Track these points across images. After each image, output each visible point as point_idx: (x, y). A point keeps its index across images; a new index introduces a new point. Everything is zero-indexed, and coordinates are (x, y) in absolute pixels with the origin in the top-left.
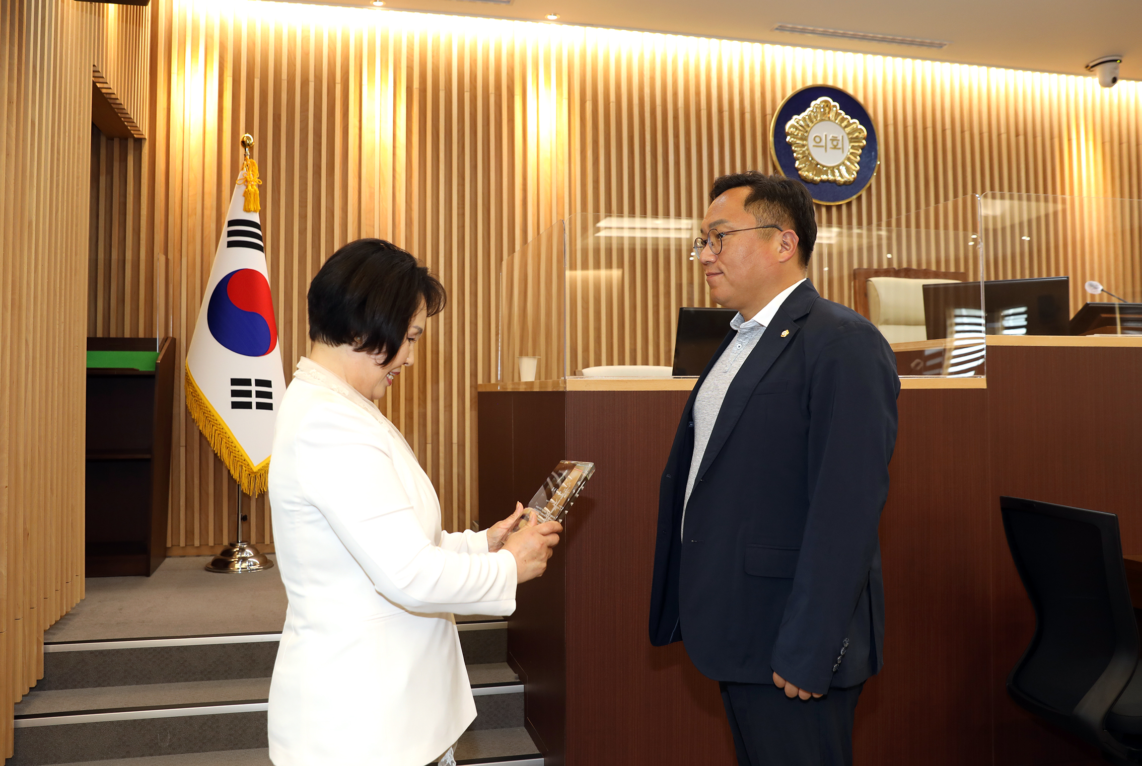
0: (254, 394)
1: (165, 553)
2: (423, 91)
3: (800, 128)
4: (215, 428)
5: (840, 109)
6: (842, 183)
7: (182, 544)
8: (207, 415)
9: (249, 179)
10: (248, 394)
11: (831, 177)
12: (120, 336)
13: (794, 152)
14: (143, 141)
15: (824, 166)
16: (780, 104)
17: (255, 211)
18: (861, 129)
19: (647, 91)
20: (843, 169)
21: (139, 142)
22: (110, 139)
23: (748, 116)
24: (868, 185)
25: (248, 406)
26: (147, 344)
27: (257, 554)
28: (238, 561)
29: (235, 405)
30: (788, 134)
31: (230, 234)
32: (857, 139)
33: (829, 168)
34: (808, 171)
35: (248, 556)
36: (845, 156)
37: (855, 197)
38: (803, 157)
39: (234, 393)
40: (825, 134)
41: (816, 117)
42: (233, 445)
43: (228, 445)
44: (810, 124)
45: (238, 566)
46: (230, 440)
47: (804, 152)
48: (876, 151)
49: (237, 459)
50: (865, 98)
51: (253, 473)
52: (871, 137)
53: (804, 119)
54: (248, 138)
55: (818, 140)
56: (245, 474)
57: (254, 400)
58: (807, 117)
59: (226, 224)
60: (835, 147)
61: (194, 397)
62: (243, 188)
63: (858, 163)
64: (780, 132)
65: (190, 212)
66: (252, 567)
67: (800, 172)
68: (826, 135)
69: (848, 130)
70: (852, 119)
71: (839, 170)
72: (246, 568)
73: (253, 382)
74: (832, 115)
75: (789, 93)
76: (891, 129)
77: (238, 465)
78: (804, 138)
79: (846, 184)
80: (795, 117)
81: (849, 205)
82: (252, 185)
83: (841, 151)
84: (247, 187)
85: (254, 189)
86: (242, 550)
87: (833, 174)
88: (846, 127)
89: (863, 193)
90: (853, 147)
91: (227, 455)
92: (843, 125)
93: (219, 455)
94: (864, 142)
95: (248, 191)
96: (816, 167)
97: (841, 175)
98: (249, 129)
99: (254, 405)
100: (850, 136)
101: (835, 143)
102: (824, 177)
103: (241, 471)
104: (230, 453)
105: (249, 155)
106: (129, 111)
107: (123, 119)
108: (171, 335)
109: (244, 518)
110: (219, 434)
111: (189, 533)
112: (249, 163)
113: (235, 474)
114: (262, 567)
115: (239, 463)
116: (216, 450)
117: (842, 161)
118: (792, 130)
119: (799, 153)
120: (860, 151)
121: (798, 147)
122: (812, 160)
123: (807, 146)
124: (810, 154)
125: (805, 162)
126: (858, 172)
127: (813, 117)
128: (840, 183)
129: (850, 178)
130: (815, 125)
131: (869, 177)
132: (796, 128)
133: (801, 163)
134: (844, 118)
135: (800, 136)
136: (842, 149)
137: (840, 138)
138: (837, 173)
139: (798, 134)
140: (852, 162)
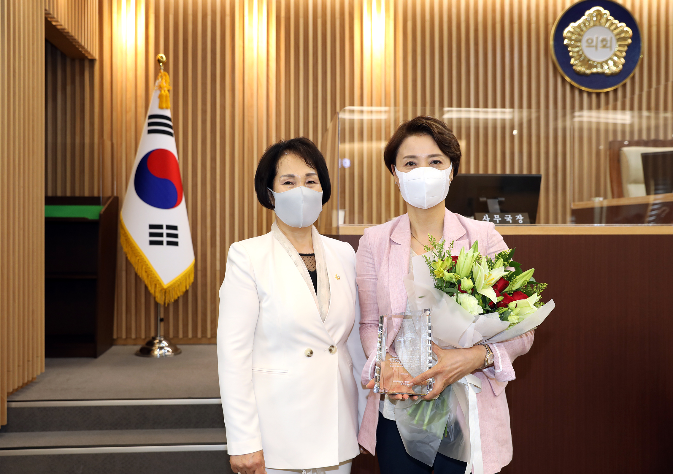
0: (165, 235)
1: (111, 342)
2: (288, 19)
3: (575, 33)
4: (138, 258)
5: (611, 15)
6: (609, 74)
7: (124, 336)
8: (133, 250)
9: (162, 86)
10: (161, 235)
11: (600, 70)
12: (82, 195)
13: (570, 51)
14: (95, 61)
15: (594, 62)
16: (560, 14)
17: (167, 108)
18: (627, 31)
19: (454, 11)
20: (611, 63)
21: (92, 61)
22: (73, 60)
23: (533, 26)
24: (632, 75)
25: (160, 243)
26: (93, 201)
27: (170, 345)
28: (157, 349)
29: (152, 243)
31: (150, 124)
32: (625, 39)
33: (598, 63)
34: (581, 66)
35: (164, 345)
36: (612, 52)
37: (621, 84)
38: (578, 56)
39: (151, 235)
40: (596, 36)
41: (589, 22)
42: (150, 270)
43: (147, 270)
44: (584, 29)
45: (157, 352)
46: (148, 266)
47: (578, 52)
48: (639, 48)
49: (153, 279)
50: (633, 5)
51: (164, 289)
52: (636, 36)
53: (579, 26)
54: (162, 57)
55: (590, 41)
56: (158, 290)
57: (165, 239)
58: (582, 25)
59: (147, 117)
60: (604, 46)
61: (125, 237)
62: (158, 93)
63: (624, 58)
64: (559, 36)
65: (128, 110)
66: (167, 354)
67: (574, 67)
68: (597, 38)
69: (616, 32)
70: (620, 22)
71: (607, 64)
72: (162, 354)
73: (165, 227)
74: (603, 21)
75: (568, 5)
76: (654, 29)
78: (580, 41)
79: (613, 75)
80: (572, 25)
81: (615, 91)
82: (164, 91)
83: (608, 49)
84: (161, 91)
85: (167, 92)
86: (160, 342)
87: (602, 67)
88: (615, 29)
89: (628, 81)
90: (620, 46)
91: (146, 277)
92: (613, 27)
93: (140, 276)
94: (630, 41)
95: (162, 94)
96: (586, 62)
98: (166, 53)
99: (165, 243)
100: (618, 37)
101: (604, 43)
102: (595, 70)
103: (155, 288)
104: (148, 275)
105: (163, 69)
106: (80, 41)
107: (77, 46)
108: (115, 194)
109: (162, 320)
110: (141, 262)
111: (128, 330)
112: (163, 75)
113: (151, 290)
114: (173, 354)
115: (154, 283)
116: (139, 273)
117: (610, 57)
118: (569, 35)
119: (573, 52)
120: (626, 48)
121: (573, 48)
122: (585, 58)
123: (581, 46)
124: (583, 53)
125: (579, 59)
126: (624, 65)
127: (587, 24)
128: (608, 74)
129: (616, 71)
130: (588, 29)
131: (633, 68)
132: (572, 33)
133: (575, 60)
134: (613, 22)
135: (576, 39)
136: (611, 47)
137: (609, 39)
138: (606, 67)
139: (574, 37)
140: (619, 57)
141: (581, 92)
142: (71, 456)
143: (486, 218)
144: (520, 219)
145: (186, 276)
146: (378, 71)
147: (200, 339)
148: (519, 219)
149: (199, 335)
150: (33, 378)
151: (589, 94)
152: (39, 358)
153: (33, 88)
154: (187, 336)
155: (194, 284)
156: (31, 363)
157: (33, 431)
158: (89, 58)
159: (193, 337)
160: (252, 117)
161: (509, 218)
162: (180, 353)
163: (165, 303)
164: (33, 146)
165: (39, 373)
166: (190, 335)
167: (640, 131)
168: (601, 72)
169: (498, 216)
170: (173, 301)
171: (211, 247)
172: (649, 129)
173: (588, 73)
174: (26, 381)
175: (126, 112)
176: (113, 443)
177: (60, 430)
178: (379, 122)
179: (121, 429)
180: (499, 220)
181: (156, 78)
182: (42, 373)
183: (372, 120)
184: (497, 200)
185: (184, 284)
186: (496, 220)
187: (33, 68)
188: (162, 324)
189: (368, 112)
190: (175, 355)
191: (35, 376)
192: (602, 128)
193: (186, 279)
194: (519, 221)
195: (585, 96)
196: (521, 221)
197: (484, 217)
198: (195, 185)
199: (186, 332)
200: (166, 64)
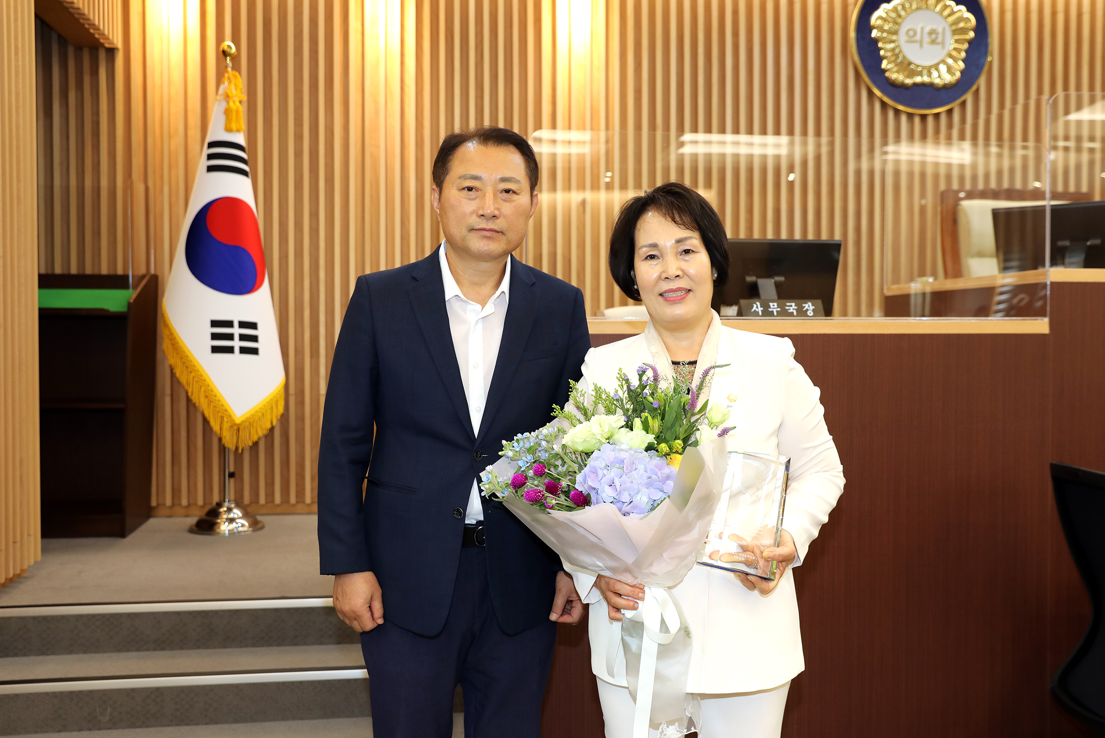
0: (237, 337)
1: (148, 512)
3: (890, 19)
4: (193, 374)
6: (941, 86)
7: (168, 502)
8: (184, 360)
9: (230, 95)
10: (230, 337)
11: (926, 79)
12: (96, 272)
13: (880, 49)
14: (116, 51)
15: (918, 66)
17: (238, 131)
18: (967, 18)
20: (943, 68)
21: (111, 52)
22: (79, 49)
24: (974, 88)
25: (230, 350)
26: (117, 282)
27: (246, 515)
28: (225, 523)
29: (215, 350)
30: (874, 28)
31: (210, 157)
32: (964, 31)
33: (924, 68)
34: (898, 72)
35: (236, 516)
36: (945, 52)
37: (959, 101)
38: (892, 56)
39: (215, 336)
40: (920, 26)
41: (910, 4)
42: (213, 393)
43: (207, 394)
44: (903, 13)
45: (225, 528)
46: (209, 388)
47: (893, 50)
48: (986, 46)
49: (218, 409)
51: (235, 424)
52: (982, 28)
53: (895, 9)
54: (229, 47)
55: (911, 33)
56: (226, 426)
57: (237, 344)
58: (900, 8)
59: (206, 145)
60: (933, 42)
61: (171, 340)
62: (224, 105)
63: (964, 61)
64: (864, 25)
65: (172, 133)
66: (241, 529)
67: (887, 74)
68: (922, 29)
69: (951, 19)
70: (957, 4)
71: (937, 69)
72: (233, 530)
73: (236, 324)
74: (931, 3)
76: (1009, 17)
77: (219, 416)
78: (896, 33)
79: (946, 87)
80: (884, 6)
81: (950, 112)
82: (234, 102)
83: (940, 47)
84: (228, 103)
85: (238, 105)
86: (230, 510)
87: (930, 74)
88: (949, 15)
89: (969, 97)
90: (957, 41)
91: (206, 405)
92: (946, 12)
93: (197, 404)
94: (972, 34)
95: (230, 108)
96: (906, 66)
97: (939, 76)
98: (236, 39)
99: (237, 350)
100: (954, 27)
101: (934, 36)
102: (918, 79)
103: (221, 423)
104: (210, 402)
105: (231, 66)
106: (91, 17)
107: (87, 26)
108: (152, 271)
109: (232, 475)
110: (197, 382)
111: (176, 492)
112: (231, 76)
113: (215, 425)
114: (251, 529)
115: (220, 414)
116: (194, 398)
117: (942, 59)
118: (879, 22)
119: (886, 50)
120: (966, 46)
121: (886, 43)
122: (903, 59)
123: (897, 41)
124: (901, 51)
125: (894, 61)
126: (962, 72)
127: (907, 5)
128: (939, 86)
129: (951, 80)
130: (908, 14)
131: (977, 77)
132: (884, 20)
133: (889, 63)
134: (947, 4)
135: (890, 29)
136: (943, 43)
137: (940, 30)
138: (935, 74)
139: (886, 27)
140: (955, 60)
141: (897, 112)
142: (91, 693)
143: (757, 307)
144: (810, 310)
145: (271, 405)
146: (580, 77)
147: (293, 505)
148: (807, 310)
149: (293, 499)
150: (22, 570)
151: (910, 116)
152: (32, 538)
153: (17, 94)
154: (273, 501)
155: (284, 418)
156: (18, 545)
157: (25, 655)
158: (107, 45)
159: (282, 502)
160: (378, 147)
161: (792, 307)
162: (262, 528)
163: (237, 448)
164: (18, 189)
165: (32, 562)
166: (278, 499)
167: (987, 176)
168: (928, 82)
169: (776, 304)
170: (251, 444)
171: (312, 356)
172: (1000, 173)
173: (908, 84)
174: (11, 575)
175: (170, 137)
176: (159, 672)
177: (71, 652)
178: (581, 157)
179: (172, 649)
180: (777, 311)
181: (219, 82)
182: (36, 562)
183: (570, 155)
184: (773, 281)
185: (269, 417)
186: (773, 311)
187: (17, 60)
188: (232, 480)
189: (564, 142)
190: (254, 531)
191: (26, 567)
192: (929, 171)
193: (272, 408)
194: (808, 313)
195: (904, 119)
196: (810, 313)
197: (753, 306)
198: (284, 257)
199: (270, 495)
200: (236, 59)
